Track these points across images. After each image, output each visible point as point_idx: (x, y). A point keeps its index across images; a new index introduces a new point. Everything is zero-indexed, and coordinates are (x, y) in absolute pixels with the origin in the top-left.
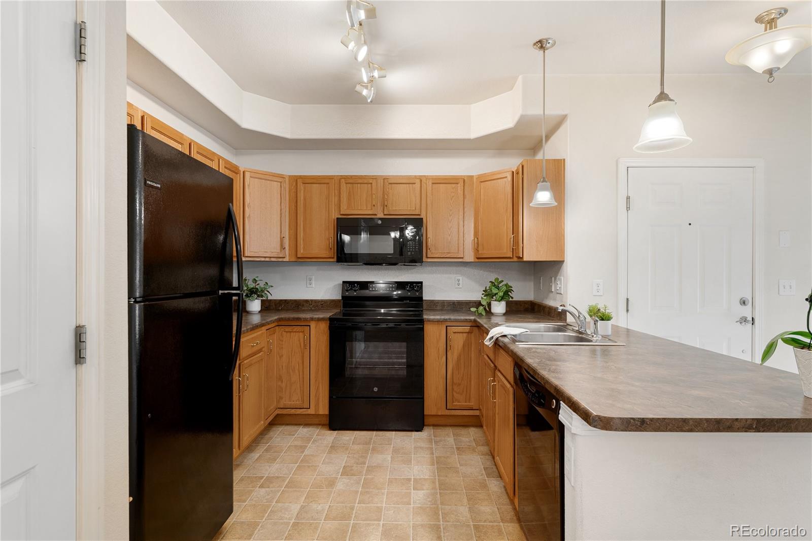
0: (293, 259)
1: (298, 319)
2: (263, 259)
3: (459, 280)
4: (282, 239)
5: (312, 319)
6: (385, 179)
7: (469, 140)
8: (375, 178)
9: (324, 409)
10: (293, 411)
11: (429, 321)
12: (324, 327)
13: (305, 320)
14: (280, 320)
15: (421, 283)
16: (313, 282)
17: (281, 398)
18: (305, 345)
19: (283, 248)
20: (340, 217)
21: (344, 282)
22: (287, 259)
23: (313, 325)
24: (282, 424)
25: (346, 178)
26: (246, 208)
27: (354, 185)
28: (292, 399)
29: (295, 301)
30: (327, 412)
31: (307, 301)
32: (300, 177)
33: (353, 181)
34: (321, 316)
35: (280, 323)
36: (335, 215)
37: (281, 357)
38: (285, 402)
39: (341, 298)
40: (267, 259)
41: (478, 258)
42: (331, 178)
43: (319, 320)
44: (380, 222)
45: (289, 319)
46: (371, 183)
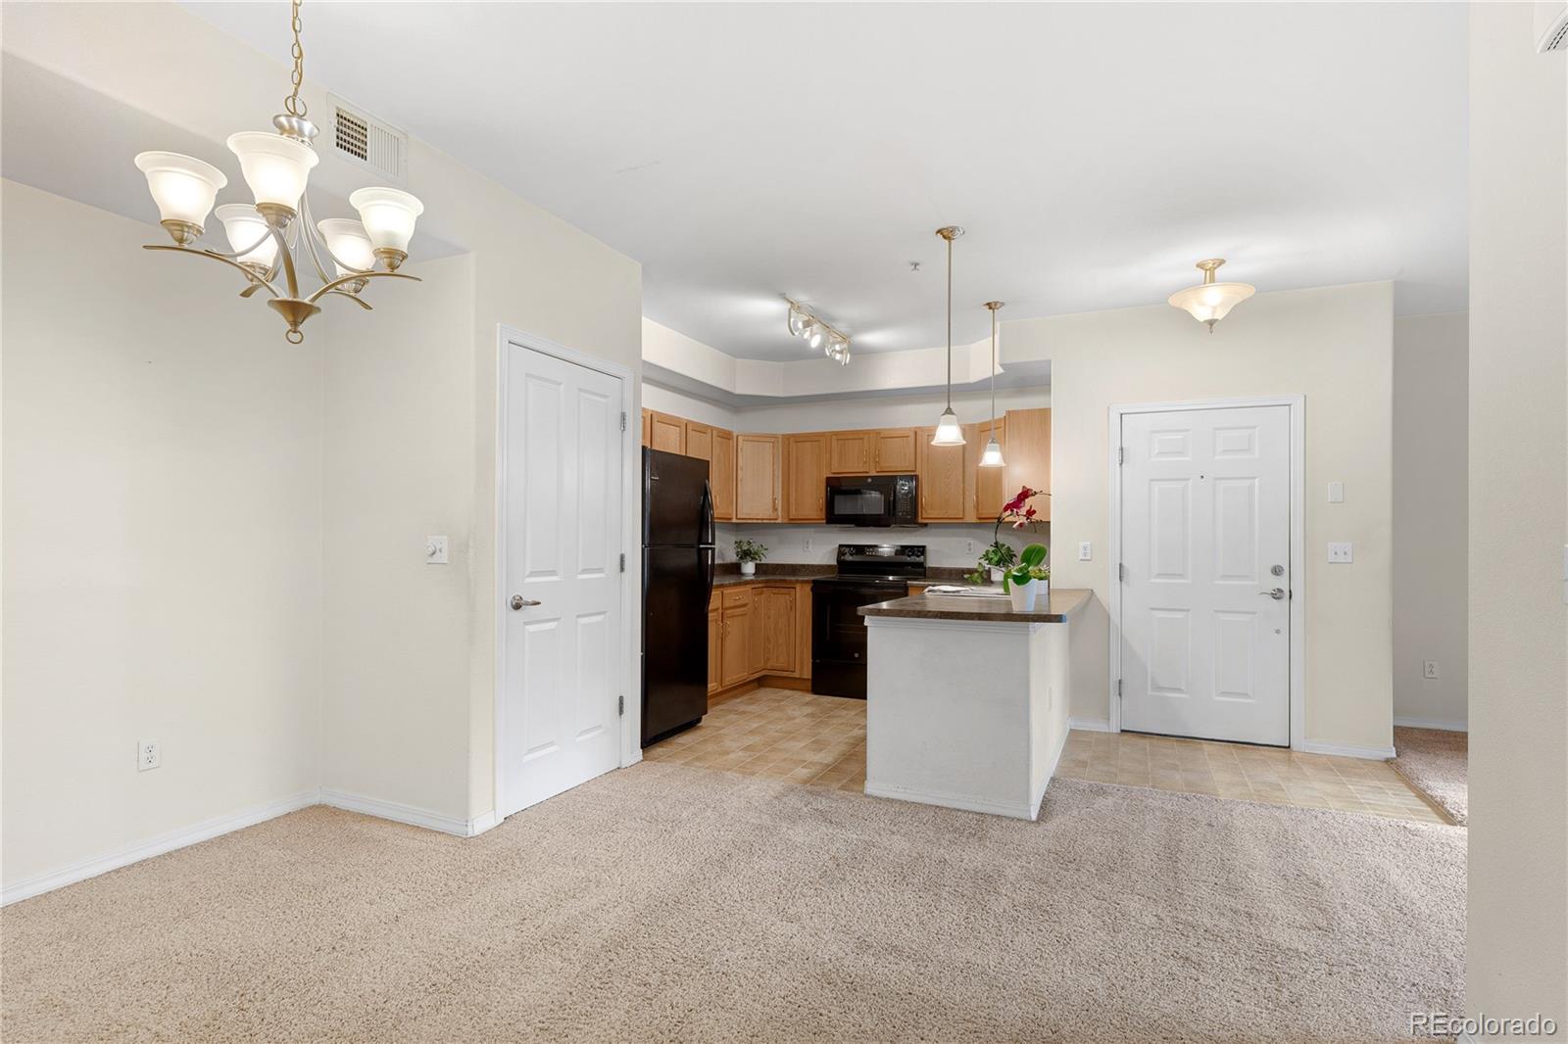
0: (785, 521)
1: (785, 581)
2: (755, 521)
3: (970, 544)
4: (774, 500)
5: (797, 581)
6: (877, 432)
7: (970, 384)
8: (867, 432)
9: (808, 674)
10: (779, 673)
11: (912, 586)
12: (808, 588)
13: (790, 581)
14: (767, 581)
15: (924, 547)
16: (810, 547)
17: (768, 659)
18: (791, 608)
19: (775, 509)
20: (832, 476)
21: (840, 546)
22: (779, 521)
23: (798, 587)
24: (770, 687)
25: (836, 434)
26: (739, 472)
27: (846, 442)
28: (778, 661)
29: (792, 565)
30: (810, 677)
31: (803, 566)
32: (793, 435)
33: (843, 437)
34: (806, 578)
35: (768, 584)
36: (827, 474)
37: (769, 618)
38: (772, 664)
39: (836, 563)
40: (760, 521)
41: (980, 519)
42: (822, 435)
43: (803, 582)
44: (870, 480)
45: (775, 581)
46: (862, 439)
